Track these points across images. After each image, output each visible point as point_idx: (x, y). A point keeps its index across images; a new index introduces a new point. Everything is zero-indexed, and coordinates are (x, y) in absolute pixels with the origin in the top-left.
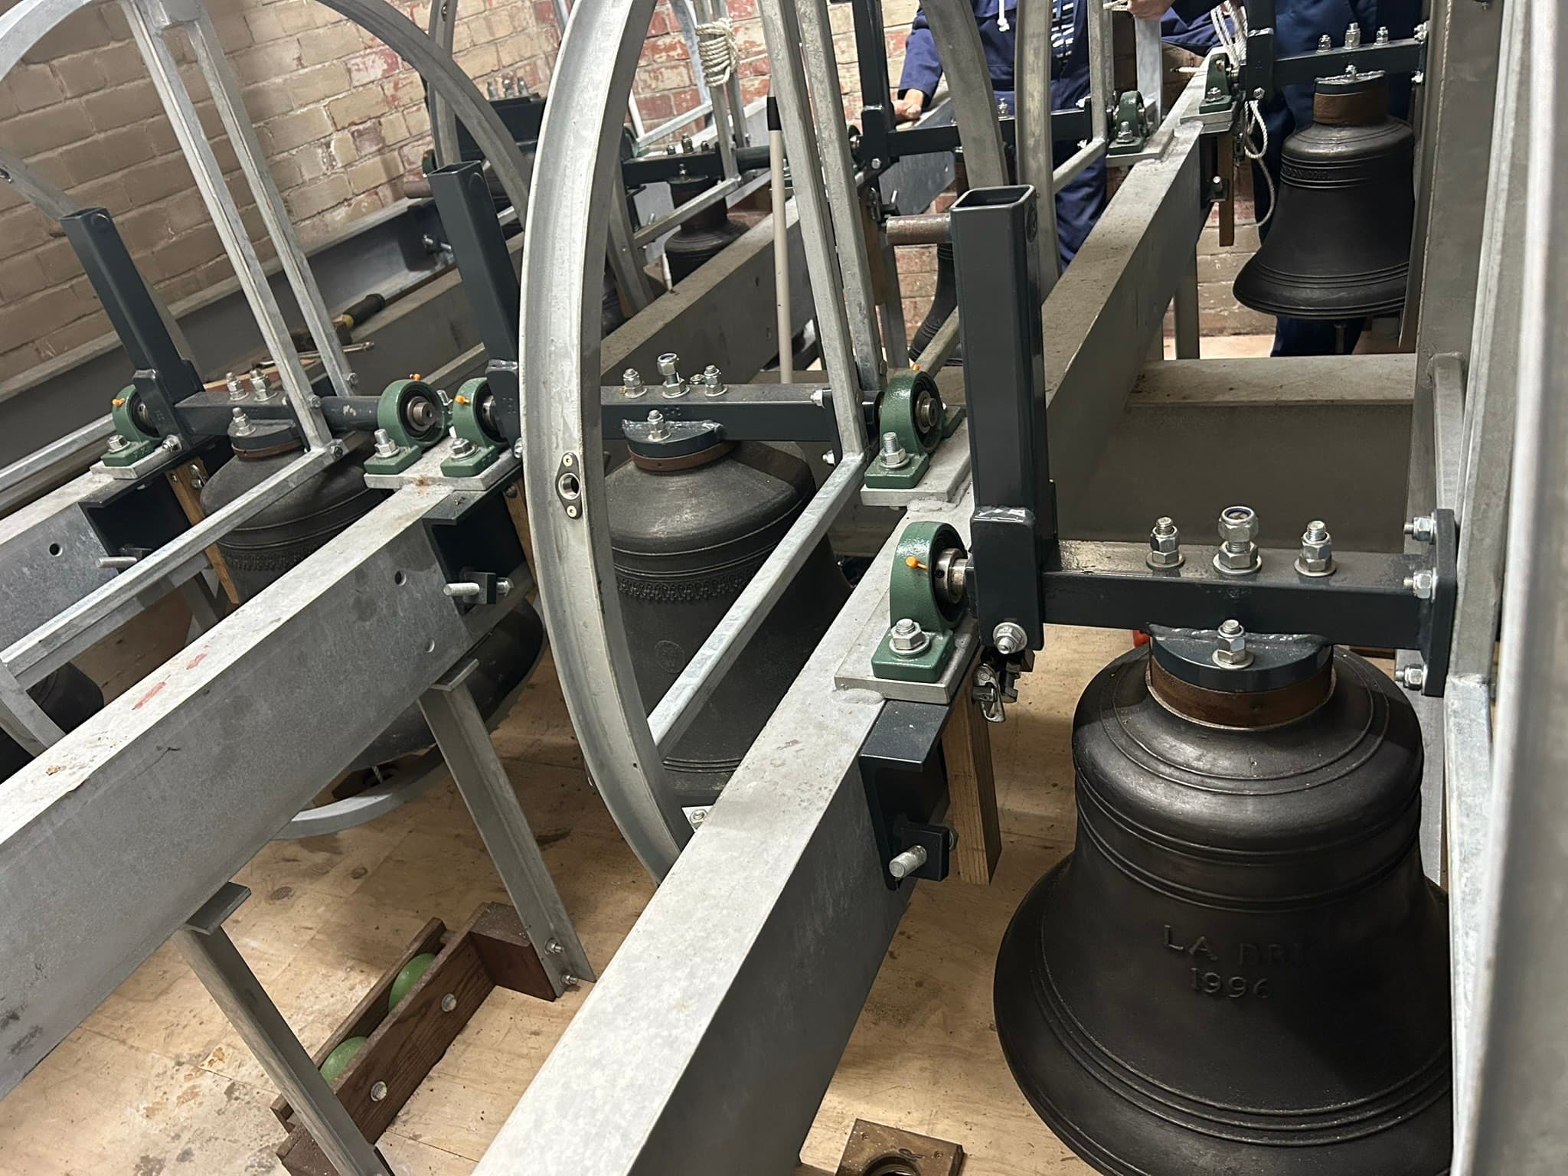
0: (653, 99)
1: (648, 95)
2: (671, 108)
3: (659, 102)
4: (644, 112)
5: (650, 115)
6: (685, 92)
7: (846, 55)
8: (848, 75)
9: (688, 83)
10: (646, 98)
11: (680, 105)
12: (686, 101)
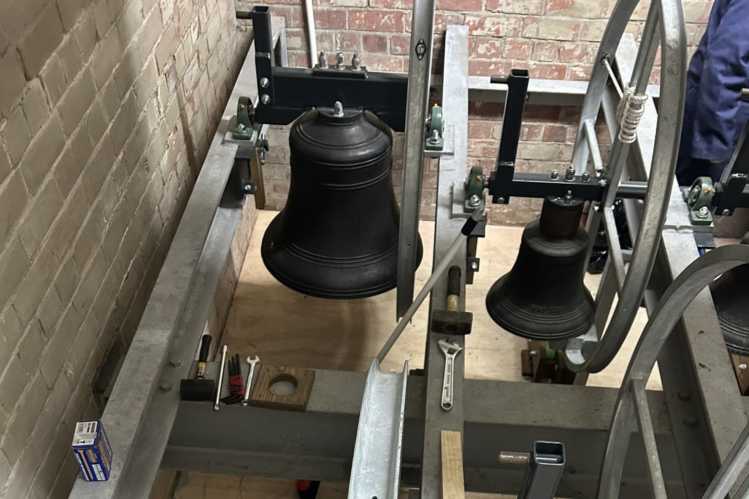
0: (329, 12)
1: (325, 8)
2: (345, 23)
3: (335, 16)
4: (319, 22)
5: (324, 25)
6: (360, 12)
7: (510, 7)
8: (506, 23)
9: (365, 4)
10: (323, 11)
11: (354, 21)
12: (361, 19)
